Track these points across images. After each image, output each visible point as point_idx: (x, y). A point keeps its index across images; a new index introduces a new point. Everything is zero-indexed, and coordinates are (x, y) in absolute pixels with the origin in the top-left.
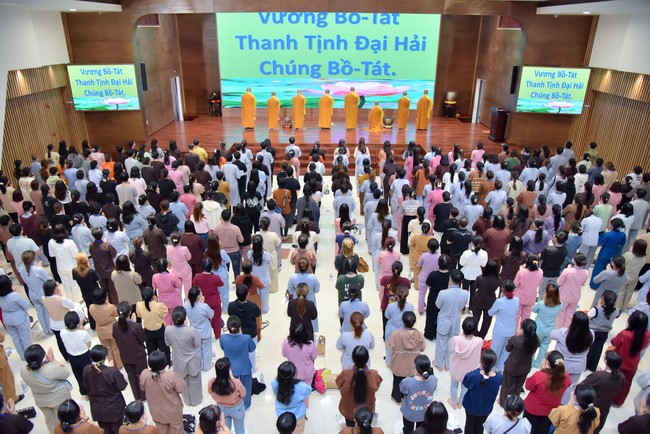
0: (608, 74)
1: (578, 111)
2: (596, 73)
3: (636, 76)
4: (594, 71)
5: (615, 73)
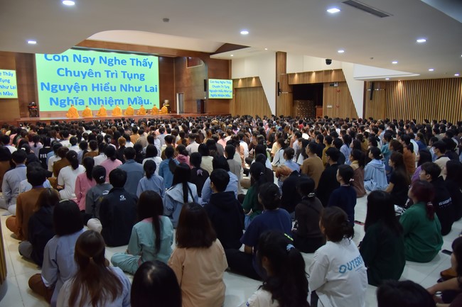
0: (240, 80)
1: (231, 97)
2: (235, 81)
3: (252, 78)
4: (234, 80)
5: (243, 79)
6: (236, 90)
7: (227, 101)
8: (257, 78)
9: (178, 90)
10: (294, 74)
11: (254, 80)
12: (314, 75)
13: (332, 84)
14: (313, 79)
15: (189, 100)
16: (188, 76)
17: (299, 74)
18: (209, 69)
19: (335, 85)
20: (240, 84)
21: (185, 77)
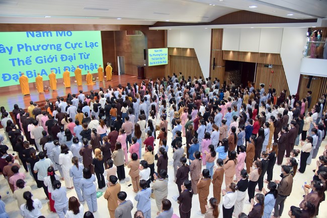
6: (170, 57)
7: (163, 66)
8: (192, 50)
9: (119, 53)
10: (229, 51)
11: (188, 50)
12: (249, 55)
13: (267, 66)
14: (248, 58)
15: (129, 64)
16: (128, 43)
17: (234, 52)
18: (149, 40)
19: (269, 67)
20: (175, 52)
21: (125, 44)
